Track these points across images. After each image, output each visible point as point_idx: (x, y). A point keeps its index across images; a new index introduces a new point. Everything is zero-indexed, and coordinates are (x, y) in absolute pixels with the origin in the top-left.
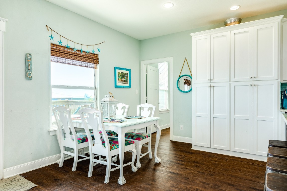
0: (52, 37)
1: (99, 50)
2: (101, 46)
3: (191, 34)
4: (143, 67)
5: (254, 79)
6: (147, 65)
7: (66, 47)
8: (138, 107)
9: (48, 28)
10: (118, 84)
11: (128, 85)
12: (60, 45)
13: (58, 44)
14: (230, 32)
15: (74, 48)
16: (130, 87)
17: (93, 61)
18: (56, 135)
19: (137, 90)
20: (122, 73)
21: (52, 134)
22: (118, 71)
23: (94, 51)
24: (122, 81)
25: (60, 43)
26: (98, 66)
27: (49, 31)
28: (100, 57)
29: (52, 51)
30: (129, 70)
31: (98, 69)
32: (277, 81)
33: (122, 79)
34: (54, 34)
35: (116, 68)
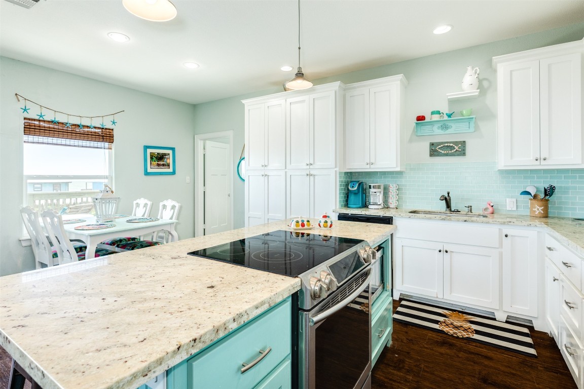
0: (25, 110)
1: (114, 123)
2: (117, 118)
3: (244, 102)
4: (200, 144)
5: (311, 167)
6: (205, 140)
7: (53, 122)
8: (161, 204)
9: (17, 98)
10: (149, 170)
11: (171, 170)
12: (41, 119)
13: (37, 118)
14: (286, 100)
15: (66, 122)
16: (174, 173)
17: (103, 138)
18: (31, 246)
19: (188, 178)
20: (158, 154)
21: (24, 244)
22: (149, 151)
23: (104, 125)
24: (158, 165)
25: (41, 116)
26: (113, 145)
27: (19, 101)
28: (115, 133)
29: (26, 129)
30: (173, 149)
31: (113, 150)
32: (336, 169)
33: (159, 163)
34: (29, 105)
35: (146, 147)
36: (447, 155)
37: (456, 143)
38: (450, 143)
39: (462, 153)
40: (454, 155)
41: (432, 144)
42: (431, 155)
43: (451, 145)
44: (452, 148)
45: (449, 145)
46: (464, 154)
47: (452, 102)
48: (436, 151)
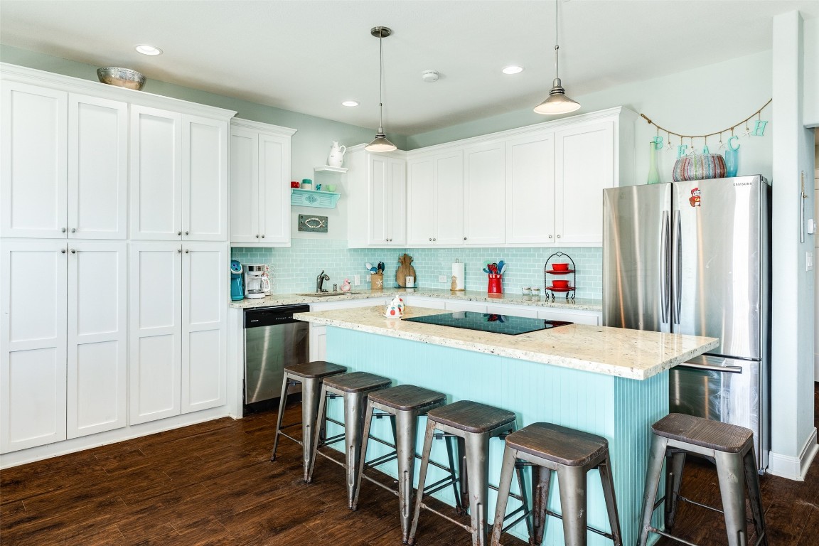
5: (185, 237)
36: (313, 230)
37: (321, 218)
38: (316, 217)
39: (324, 229)
40: (319, 231)
41: (301, 217)
42: (300, 229)
43: (317, 219)
44: (317, 223)
45: (315, 219)
46: (326, 231)
47: (319, 173)
48: (304, 225)
